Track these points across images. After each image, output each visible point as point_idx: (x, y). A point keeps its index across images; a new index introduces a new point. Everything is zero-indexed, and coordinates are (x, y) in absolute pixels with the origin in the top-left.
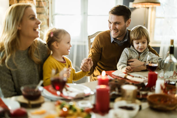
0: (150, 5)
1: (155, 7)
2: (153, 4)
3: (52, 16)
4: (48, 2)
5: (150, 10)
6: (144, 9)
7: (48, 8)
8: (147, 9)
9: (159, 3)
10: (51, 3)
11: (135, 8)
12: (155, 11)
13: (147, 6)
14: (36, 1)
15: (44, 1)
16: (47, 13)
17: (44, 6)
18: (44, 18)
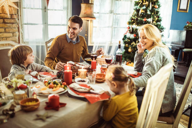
0: (89, 19)
1: (93, 21)
2: (91, 18)
3: (22, 25)
4: (18, 15)
5: (89, 22)
6: (86, 21)
7: (19, 19)
8: (87, 21)
9: (95, 18)
10: (21, 16)
12: (93, 22)
13: (88, 19)
14: (10, 14)
15: (15, 15)
16: (18, 23)
17: (16, 18)
18: (16, 26)
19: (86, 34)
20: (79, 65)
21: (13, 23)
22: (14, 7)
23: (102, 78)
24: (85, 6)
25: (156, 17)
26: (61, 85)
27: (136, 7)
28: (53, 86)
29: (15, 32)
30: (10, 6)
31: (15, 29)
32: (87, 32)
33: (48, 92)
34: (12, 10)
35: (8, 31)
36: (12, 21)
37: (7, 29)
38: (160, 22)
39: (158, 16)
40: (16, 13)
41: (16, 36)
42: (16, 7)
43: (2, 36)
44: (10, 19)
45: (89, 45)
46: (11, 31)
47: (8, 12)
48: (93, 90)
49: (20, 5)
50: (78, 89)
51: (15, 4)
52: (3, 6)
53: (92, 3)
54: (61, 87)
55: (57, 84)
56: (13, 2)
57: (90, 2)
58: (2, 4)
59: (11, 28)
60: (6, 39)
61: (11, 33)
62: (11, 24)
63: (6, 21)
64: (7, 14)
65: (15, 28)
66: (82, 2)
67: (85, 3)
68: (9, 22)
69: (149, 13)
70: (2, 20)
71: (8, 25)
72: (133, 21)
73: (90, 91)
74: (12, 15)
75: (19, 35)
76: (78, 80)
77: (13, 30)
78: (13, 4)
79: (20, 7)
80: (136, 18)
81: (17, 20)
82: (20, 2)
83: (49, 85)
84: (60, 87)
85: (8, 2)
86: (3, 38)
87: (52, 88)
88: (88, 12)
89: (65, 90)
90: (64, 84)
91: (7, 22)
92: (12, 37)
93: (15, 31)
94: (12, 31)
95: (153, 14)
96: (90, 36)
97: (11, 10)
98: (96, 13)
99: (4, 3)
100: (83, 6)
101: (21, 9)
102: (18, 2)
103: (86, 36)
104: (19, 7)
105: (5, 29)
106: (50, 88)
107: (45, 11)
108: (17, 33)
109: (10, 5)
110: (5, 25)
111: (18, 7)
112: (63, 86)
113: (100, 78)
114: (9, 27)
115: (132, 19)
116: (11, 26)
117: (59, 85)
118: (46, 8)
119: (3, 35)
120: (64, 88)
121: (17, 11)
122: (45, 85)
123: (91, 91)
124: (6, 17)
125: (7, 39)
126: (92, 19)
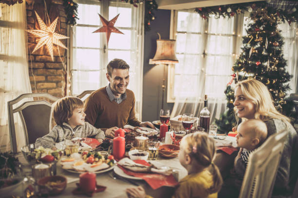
0: (169, 63)
1: (174, 65)
3: (70, 72)
4: (66, 57)
5: (169, 66)
6: (164, 65)
7: (66, 64)
8: (166, 66)
9: (177, 61)
10: (70, 58)
11: (155, 65)
12: (174, 67)
13: (166, 63)
14: (54, 56)
15: (62, 57)
16: (65, 68)
17: (62, 61)
18: (61, 73)
19: (164, 85)
20: (142, 130)
21: (57, 69)
22: (61, 46)
23: (172, 151)
24: (163, 44)
25: (277, 59)
26: (106, 158)
27: (245, 45)
28: (93, 160)
29: (60, 82)
30: (55, 45)
31: (60, 77)
32: (165, 82)
33: (84, 168)
34: (57, 50)
35: (50, 80)
36: (57, 65)
37: (49, 77)
38: (283, 67)
39: (279, 58)
40: (64, 55)
41: (61, 87)
42: (63, 46)
43: (42, 87)
44: (54, 62)
45: (169, 100)
46: (54, 80)
47: (51, 54)
48: (156, 168)
49: (70, 44)
50: (131, 166)
51: (62, 43)
52: (45, 45)
53: (175, 39)
54: (105, 162)
55: (100, 158)
56: (60, 40)
57: (171, 38)
58: (44, 42)
59: (55, 76)
60: (47, 91)
61: (54, 82)
62: (55, 70)
63: (49, 65)
64: (50, 56)
65: (60, 75)
66: (158, 38)
67: (162, 39)
68: (52, 67)
69: (264, 53)
70: (43, 64)
71: (52, 71)
72: (240, 65)
73: (150, 169)
74: (56, 57)
75: (66, 85)
76: (134, 154)
77: (57, 78)
78: (60, 41)
79: (70, 46)
80: (245, 61)
81: (63, 64)
82: (70, 39)
83: (88, 159)
84: (103, 162)
85: (52, 39)
86: (42, 89)
87: (92, 163)
88: (167, 51)
89: (110, 166)
90: (110, 158)
91: (50, 67)
92: (56, 88)
93: (60, 80)
94: (57, 80)
95: (271, 54)
96: (171, 88)
97: (55, 50)
98: (180, 53)
99: (47, 40)
100: (159, 43)
101: (71, 49)
102: (67, 39)
103: (164, 88)
104: (68, 46)
105: (46, 77)
106: (88, 162)
107: (105, 52)
108: (63, 83)
109: (56, 43)
110: (46, 71)
111: (66, 46)
112: (108, 160)
113: (169, 151)
114: (51, 74)
115: (239, 63)
116: (55, 72)
117: (103, 159)
118: (106, 47)
119: (43, 85)
120: (109, 164)
121: (64, 51)
122: (83, 158)
123: (153, 170)
124: (48, 59)
125: (49, 91)
126: (174, 63)
